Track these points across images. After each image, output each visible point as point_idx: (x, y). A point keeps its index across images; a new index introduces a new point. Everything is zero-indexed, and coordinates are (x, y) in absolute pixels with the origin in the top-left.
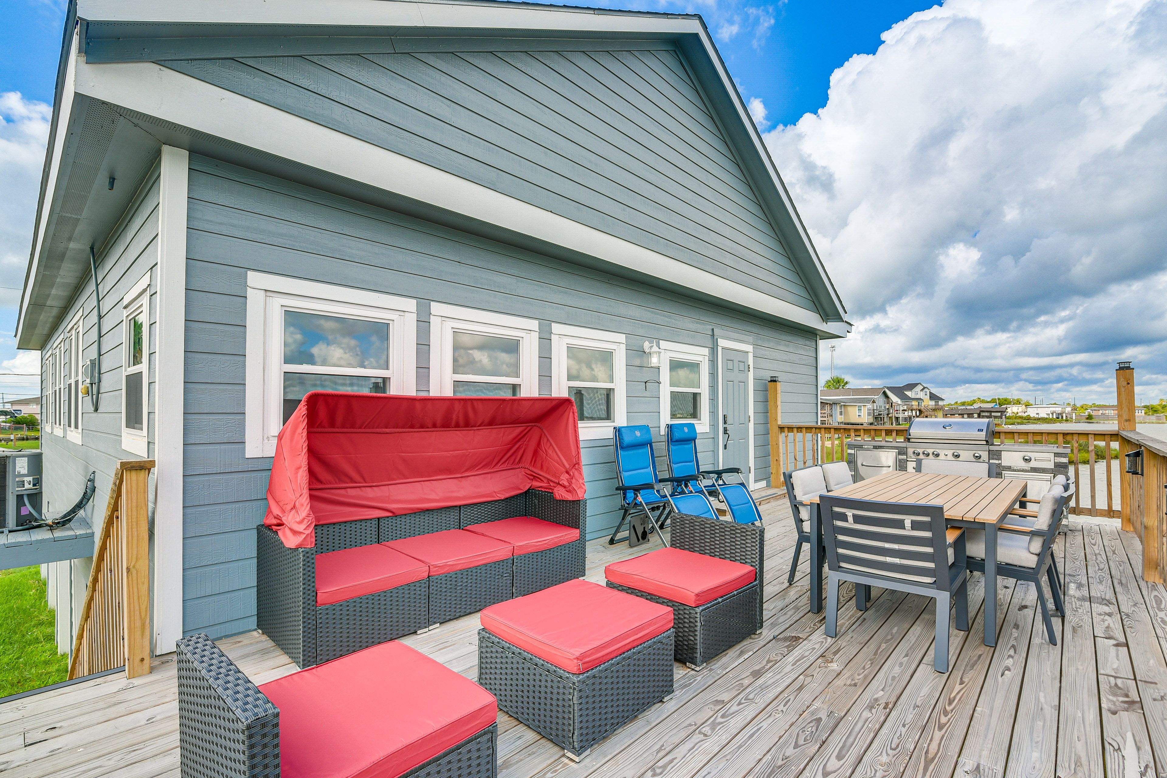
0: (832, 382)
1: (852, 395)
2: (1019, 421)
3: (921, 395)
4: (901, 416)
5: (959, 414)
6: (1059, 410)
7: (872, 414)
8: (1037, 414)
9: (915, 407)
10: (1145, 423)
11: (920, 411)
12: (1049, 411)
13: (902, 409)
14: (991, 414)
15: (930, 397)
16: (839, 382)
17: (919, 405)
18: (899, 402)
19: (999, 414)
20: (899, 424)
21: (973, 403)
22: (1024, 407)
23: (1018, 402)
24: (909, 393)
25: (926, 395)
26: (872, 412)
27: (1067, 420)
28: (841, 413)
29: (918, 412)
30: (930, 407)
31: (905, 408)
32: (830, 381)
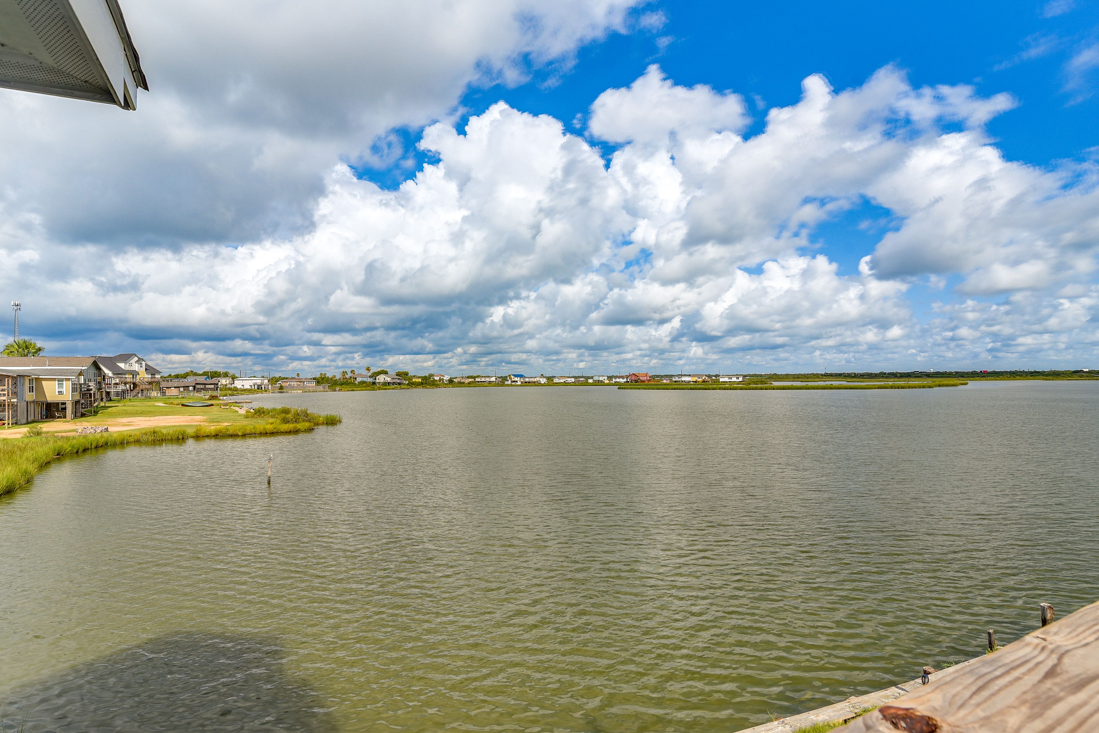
0: (16, 347)
1: (49, 366)
2: (230, 392)
3: (136, 367)
4: (112, 390)
5: (175, 387)
6: (259, 382)
7: (79, 390)
8: (243, 385)
9: (128, 380)
10: (317, 391)
11: (134, 384)
12: (251, 383)
13: (113, 382)
14: (205, 387)
15: (146, 369)
16: (27, 347)
17: (133, 378)
18: (110, 374)
19: (213, 386)
20: (111, 400)
21: (187, 376)
22: (231, 379)
23: (226, 375)
24: (122, 365)
25: (141, 367)
26: (78, 386)
27: (266, 391)
28: (31, 390)
29: (132, 386)
30: (146, 380)
31: (118, 381)
32: (12, 346)
